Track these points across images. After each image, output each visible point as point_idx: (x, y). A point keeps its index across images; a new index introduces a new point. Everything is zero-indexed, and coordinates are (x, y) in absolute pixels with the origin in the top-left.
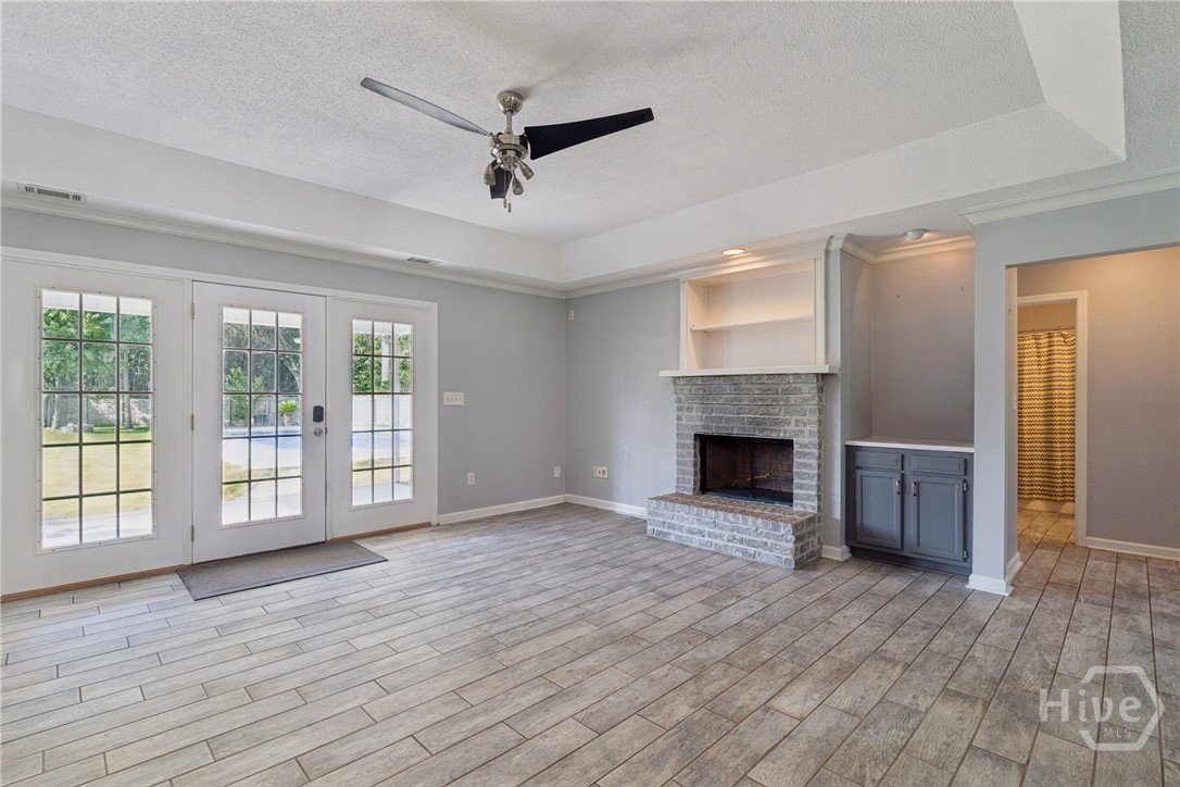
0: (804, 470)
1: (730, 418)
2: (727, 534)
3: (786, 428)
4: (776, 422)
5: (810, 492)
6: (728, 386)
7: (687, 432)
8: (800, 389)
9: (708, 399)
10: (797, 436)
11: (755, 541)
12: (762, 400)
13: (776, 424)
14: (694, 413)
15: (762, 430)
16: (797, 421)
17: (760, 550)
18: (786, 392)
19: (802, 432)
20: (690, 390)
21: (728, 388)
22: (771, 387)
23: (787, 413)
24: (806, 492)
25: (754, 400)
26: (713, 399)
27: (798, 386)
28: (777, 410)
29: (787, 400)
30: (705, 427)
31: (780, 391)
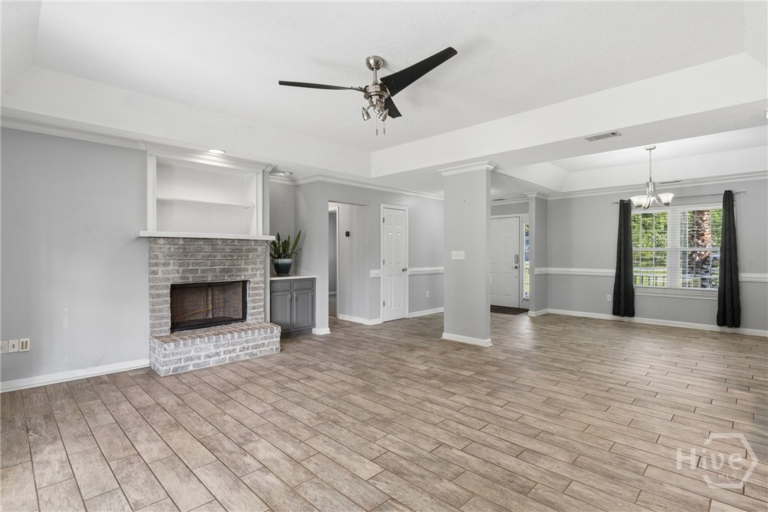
0: (257, 298)
1: (205, 269)
2: (238, 348)
3: (246, 273)
4: (240, 270)
5: (260, 310)
6: (206, 247)
7: (164, 284)
8: (257, 249)
9: (186, 256)
10: (252, 277)
11: (258, 345)
12: (231, 256)
13: (239, 271)
14: (171, 267)
15: (230, 276)
16: (252, 269)
17: (261, 349)
18: (248, 251)
19: (255, 275)
20: (170, 248)
21: (208, 248)
22: (239, 247)
23: (246, 264)
24: (257, 310)
25: (225, 256)
26: (191, 256)
27: (255, 247)
28: (240, 262)
29: (247, 256)
30: (182, 278)
31: (244, 250)
